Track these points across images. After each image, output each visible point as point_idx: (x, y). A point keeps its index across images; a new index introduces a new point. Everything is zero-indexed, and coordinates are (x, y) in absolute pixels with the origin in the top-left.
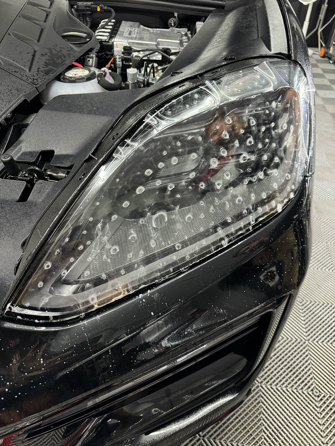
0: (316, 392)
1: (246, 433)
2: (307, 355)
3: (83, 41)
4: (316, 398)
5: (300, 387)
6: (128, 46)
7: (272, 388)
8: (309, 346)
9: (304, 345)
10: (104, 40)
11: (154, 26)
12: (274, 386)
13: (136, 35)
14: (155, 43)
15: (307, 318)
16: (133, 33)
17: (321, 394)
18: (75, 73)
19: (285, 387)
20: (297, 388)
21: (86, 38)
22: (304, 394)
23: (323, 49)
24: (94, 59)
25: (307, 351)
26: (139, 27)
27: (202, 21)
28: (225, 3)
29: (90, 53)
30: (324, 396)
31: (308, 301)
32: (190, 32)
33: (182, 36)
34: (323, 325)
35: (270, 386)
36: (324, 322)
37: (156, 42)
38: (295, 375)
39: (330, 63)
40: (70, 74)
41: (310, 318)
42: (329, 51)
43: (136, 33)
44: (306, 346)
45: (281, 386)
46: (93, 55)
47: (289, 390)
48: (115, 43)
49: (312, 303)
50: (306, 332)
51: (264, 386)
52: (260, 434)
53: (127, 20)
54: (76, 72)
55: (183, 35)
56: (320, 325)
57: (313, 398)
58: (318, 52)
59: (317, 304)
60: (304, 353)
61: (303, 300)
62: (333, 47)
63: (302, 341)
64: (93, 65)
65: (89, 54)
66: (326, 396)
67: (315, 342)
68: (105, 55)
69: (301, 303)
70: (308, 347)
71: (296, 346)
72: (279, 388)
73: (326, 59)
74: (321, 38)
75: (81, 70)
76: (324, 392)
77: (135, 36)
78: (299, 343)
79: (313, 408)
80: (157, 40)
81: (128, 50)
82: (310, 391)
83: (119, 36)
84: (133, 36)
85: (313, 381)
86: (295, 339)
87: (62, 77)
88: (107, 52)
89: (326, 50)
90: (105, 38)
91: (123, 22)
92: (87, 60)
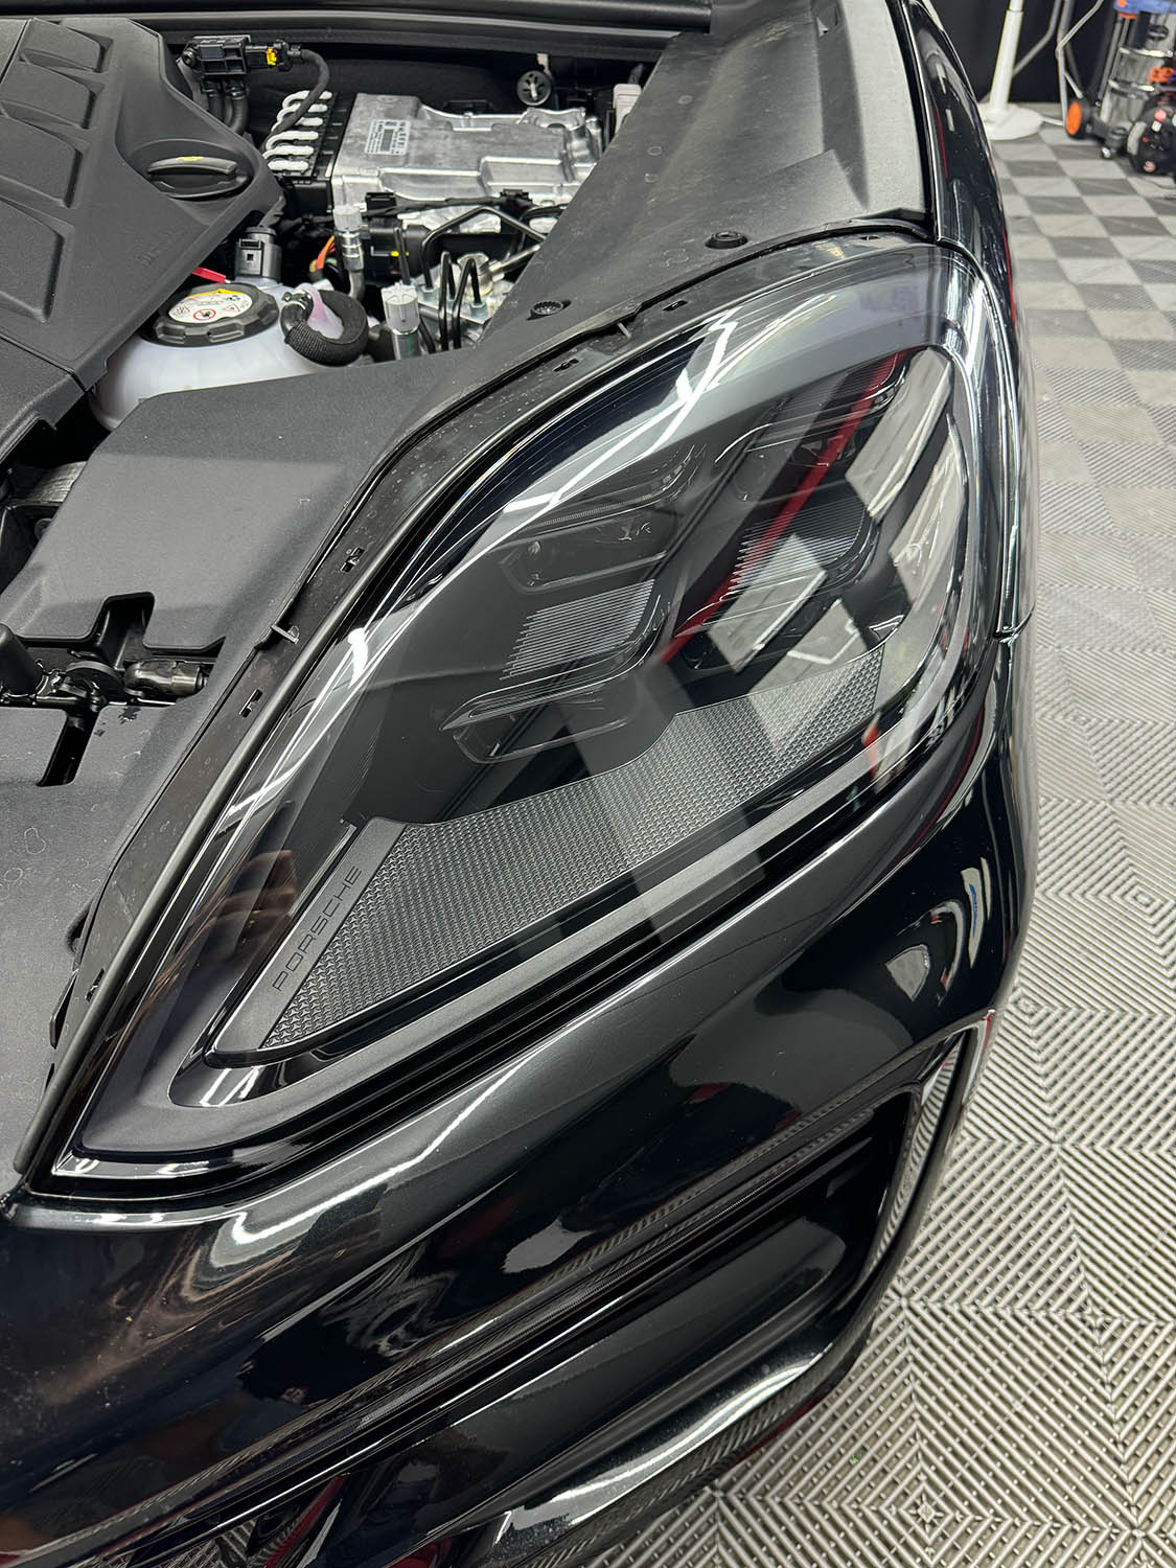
0: (1093, 1315)
1: (867, 1467)
2: (1060, 1193)
3: (224, 186)
4: (1094, 1336)
5: (1040, 1302)
6: (383, 189)
7: (946, 1312)
8: (1064, 1161)
9: (1048, 1160)
10: (298, 174)
11: (469, 103)
12: (952, 1304)
13: (410, 147)
14: (475, 174)
15: (1056, 1066)
16: (396, 138)
17: (1109, 1319)
18: (205, 308)
19: (990, 1305)
20: (1029, 1304)
21: (233, 175)
22: (1053, 1323)
23: (1076, 108)
24: (268, 248)
25: (1058, 1177)
26: (416, 114)
27: (634, 83)
28: (709, 12)
29: (249, 229)
30: (1122, 1327)
31: (1056, 1008)
32: (594, 119)
33: (567, 138)
34: (1108, 1085)
35: (939, 1305)
36: (1110, 1075)
37: (478, 170)
38: (1022, 1262)
39: (1102, 156)
40: (190, 311)
41: (1063, 1066)
42: (1099, 114)
43: (407, 138)
44: (1055, 1161)
45: (977, 1301)
46: (263, 236)
47: (1002, 1313)
48: (335, 182)
49: (1070, 1015)
50: (1055, 1115)
51: (918, 1307)
52: (914, 1467)
53: (373, 90)
54: (209, 303)
55: (573, 136)
56: (1100, 1085)
57: (1084, 1336)
58: (1060, 118)
59: (1085, 1015)
60: (1050, 1185)
61: (1037, 1004)
62: (1111, 97)
63: (1039, 1144)
64: (266, 273)
65: (246, 235)
66: (1128, 1324)
67: (1083, 1146)
68: (303, 227)
69: (1032, 1015)
70: (1060, 1166)
71: (1022, 1162)
72: (970, 1311)
73: (1089, 143)
74: (1068, 69)
75: (225, 294)
76: (1121, 1312)
77: (403, 151)
78: (1032, 1151)
79: (1086, 1368)
80: (483, 161)
81: (382, 206)
82: (1073, 1314)
83: (349, 154)
84: (396, 150)
85: (1081, 1277)
86: (1015, 1142)
87: (161, 325)
88: (311, 217)
89: (1087, 110)
90: (302, 166)
91: (361, 97)
92: (241, 255)
